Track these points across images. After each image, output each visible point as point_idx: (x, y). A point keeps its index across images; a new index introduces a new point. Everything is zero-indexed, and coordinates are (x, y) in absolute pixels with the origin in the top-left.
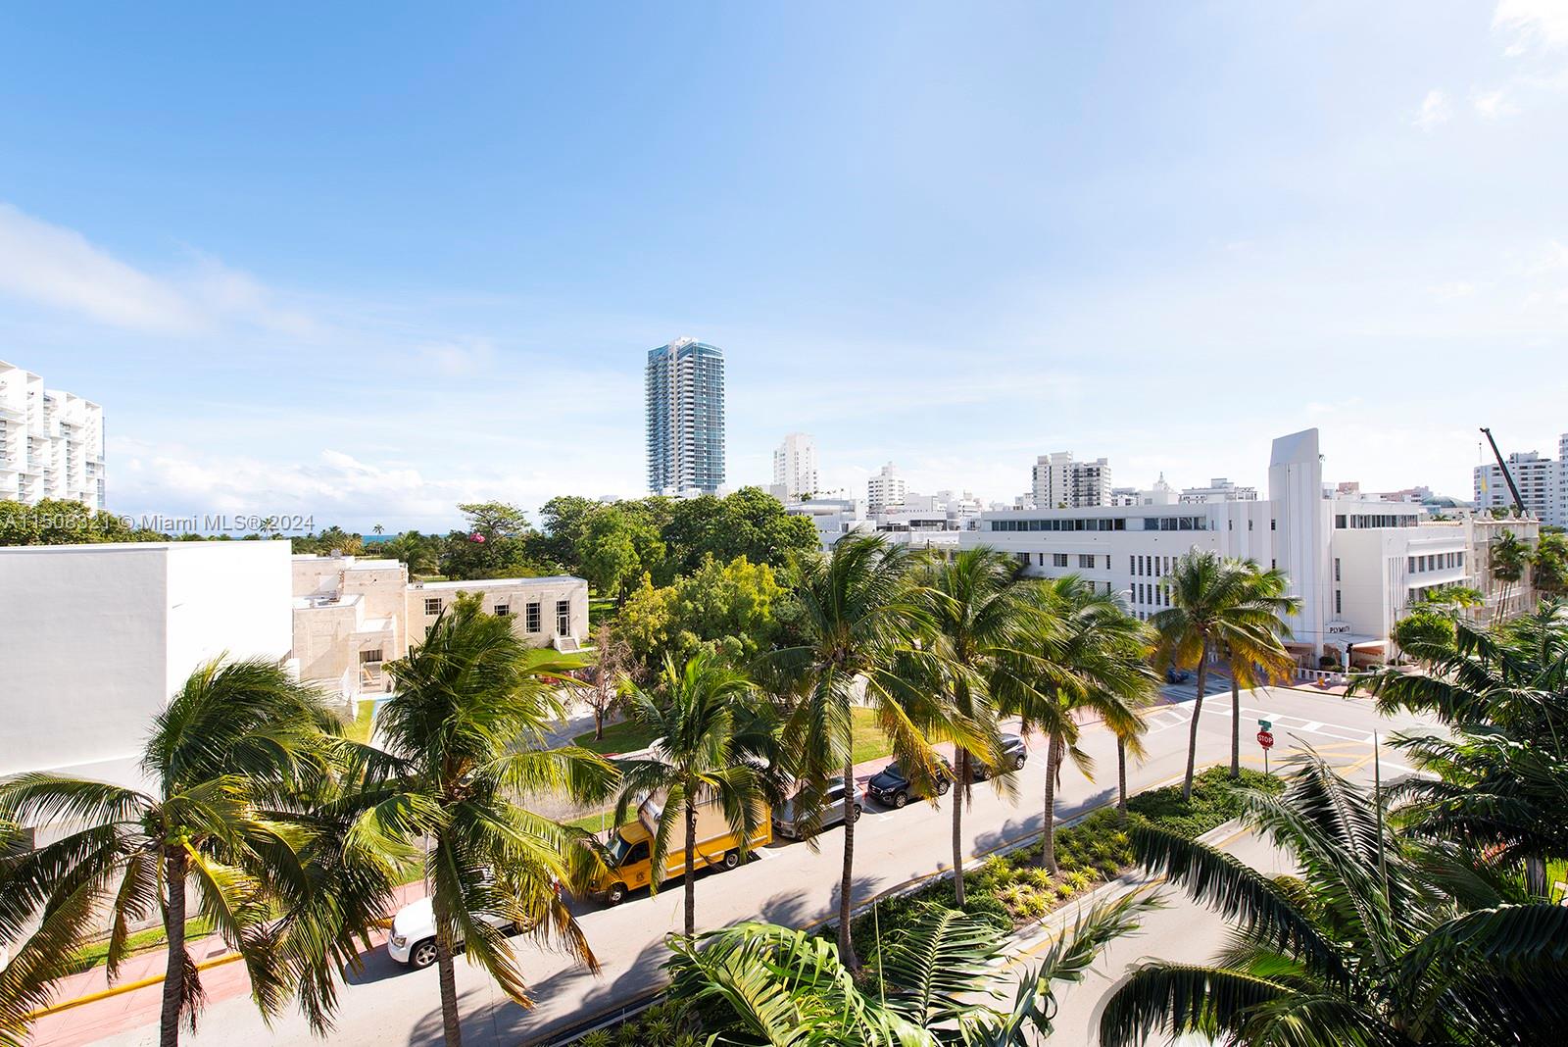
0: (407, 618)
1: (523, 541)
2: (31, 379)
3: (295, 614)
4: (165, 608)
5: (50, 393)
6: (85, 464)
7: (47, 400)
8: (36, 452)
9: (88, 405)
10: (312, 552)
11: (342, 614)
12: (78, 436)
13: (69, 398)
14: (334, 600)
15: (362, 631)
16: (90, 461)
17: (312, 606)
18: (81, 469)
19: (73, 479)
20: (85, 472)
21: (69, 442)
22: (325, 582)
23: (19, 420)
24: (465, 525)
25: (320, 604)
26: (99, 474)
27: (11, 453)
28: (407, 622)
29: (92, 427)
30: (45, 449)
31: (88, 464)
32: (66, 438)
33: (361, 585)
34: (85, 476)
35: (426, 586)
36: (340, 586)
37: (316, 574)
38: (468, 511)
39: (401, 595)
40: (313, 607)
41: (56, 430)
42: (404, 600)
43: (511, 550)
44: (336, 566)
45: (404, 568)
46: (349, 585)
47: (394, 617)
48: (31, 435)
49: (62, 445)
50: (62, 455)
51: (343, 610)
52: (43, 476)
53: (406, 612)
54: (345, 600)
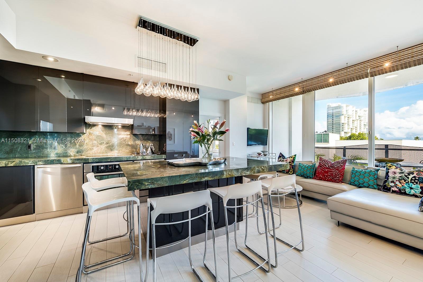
2: (353, 107)
5: (357, 110)
6: (363, 125)
8: (354, 123)
12: (362, 119)
16: (365, 124)
19: (361, 129)
20: (363, 127)
21: (360, 120)
23: (350, 117)
27: (349, 124)
29: (365, 116)
30: (356, 122)
32: (360, 119)
34: (363, 128)
41: (358, 118)
48: (353, 120)
49: (359, 121)
50: (359, 123)
52: (355, 128)
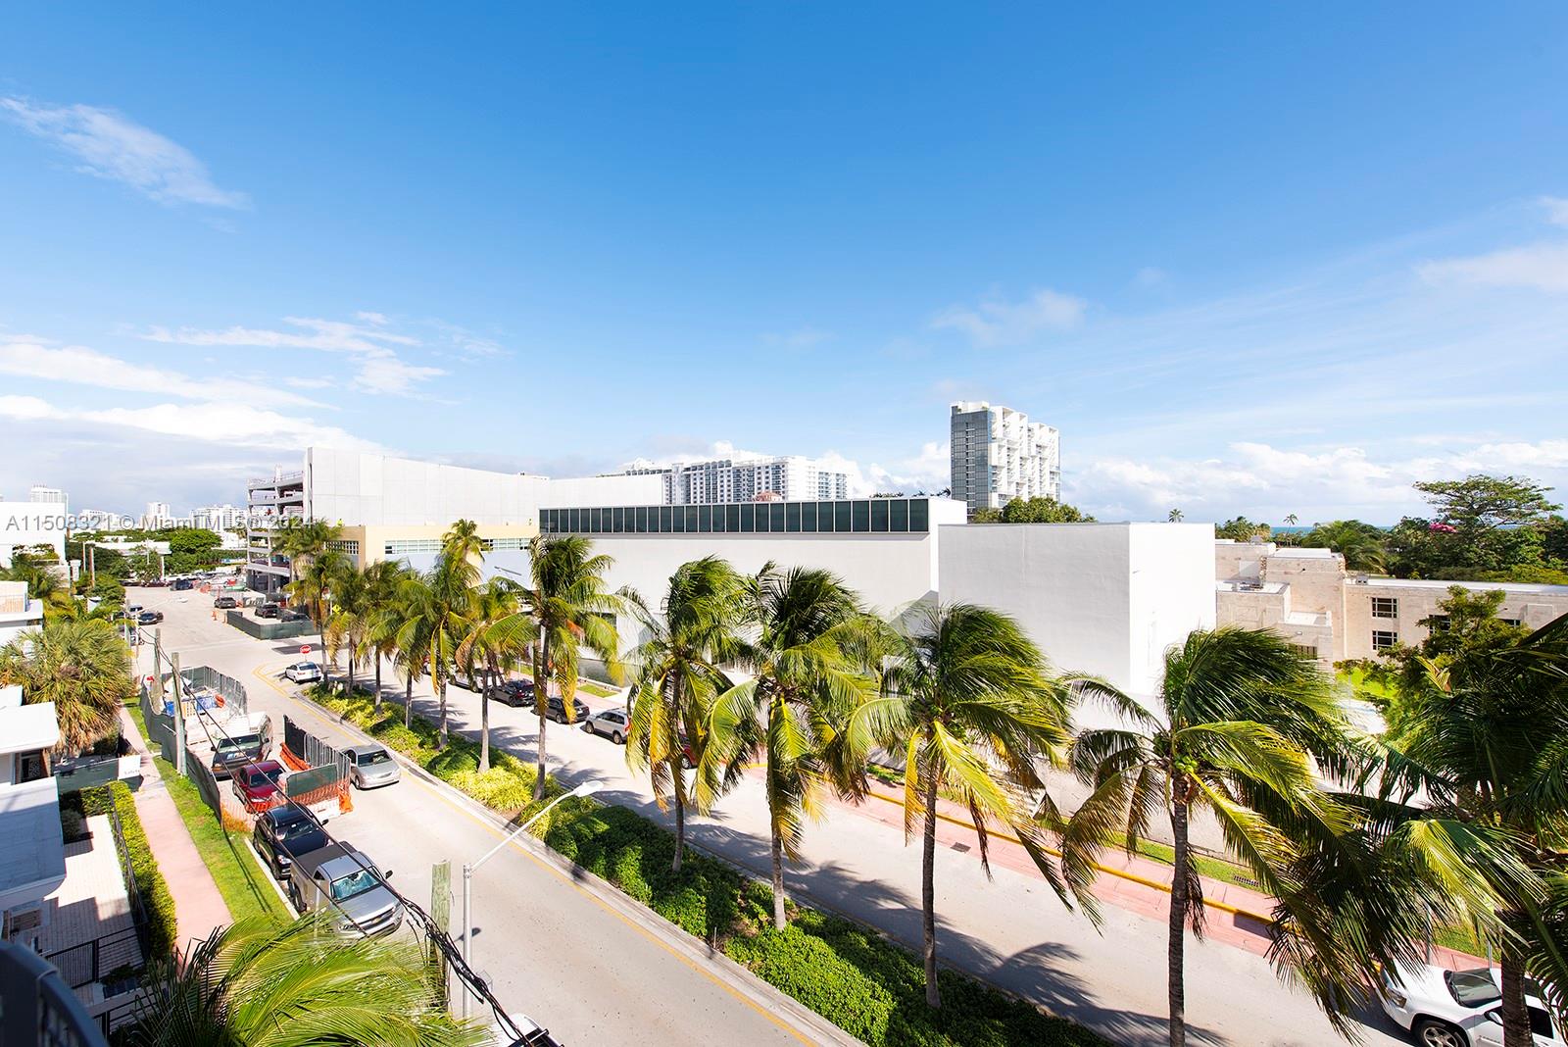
0: (1345, 617)
1: (1540, 532)
2: (1022, 417)
3: (1219, 596)
4: (1128, 573)
5: (1031, 425)
6: (1049, 473)
7: (1029, 430)
8: (1025, 467)
9: (1050, 430)
10: (1230, 538)
11: (1268, 602)
12: (1045, 454)
13: (1041, 427)
14: (1257, 586)
15: (1289, 622)
16: (1052, 470)
17: (1234, 590)
18: (1047, 476)
19: (1044, 483)
20: (1049, 478)
21: (1041, 458)
22: (1245, 567)
23: (1015, 448)
24: (1428, 510)
25: (1242, 589)
26: (1057, 479)
27: (1012, 469)
28: (1345, 621)
29: (1053, 446)
30: (1028, 464)
31: (1051, 472)
32: (1039, 456)
33: (1286, 573)
34: (1050, 480)
35: (1371, 582)
36: (1262, 572)
37: (1236, 559)
38: (1433, 491)
39: (1338, 589)
40: (1236, 591)
41: (1034, 450)
42: (1342, 596)
43: (1517, 544)
44: (1258, 552)
45: (1340, 558)
46: (1273, 573)
47: (1329, 614)
48: (1022, 456)
49: (1037, 461)
50: (1037, 468)
51: (1269, 598)
52: (1028, 484)
53: (1345, 609)
54: (1270, 588)
